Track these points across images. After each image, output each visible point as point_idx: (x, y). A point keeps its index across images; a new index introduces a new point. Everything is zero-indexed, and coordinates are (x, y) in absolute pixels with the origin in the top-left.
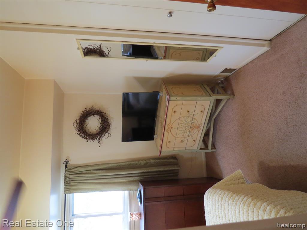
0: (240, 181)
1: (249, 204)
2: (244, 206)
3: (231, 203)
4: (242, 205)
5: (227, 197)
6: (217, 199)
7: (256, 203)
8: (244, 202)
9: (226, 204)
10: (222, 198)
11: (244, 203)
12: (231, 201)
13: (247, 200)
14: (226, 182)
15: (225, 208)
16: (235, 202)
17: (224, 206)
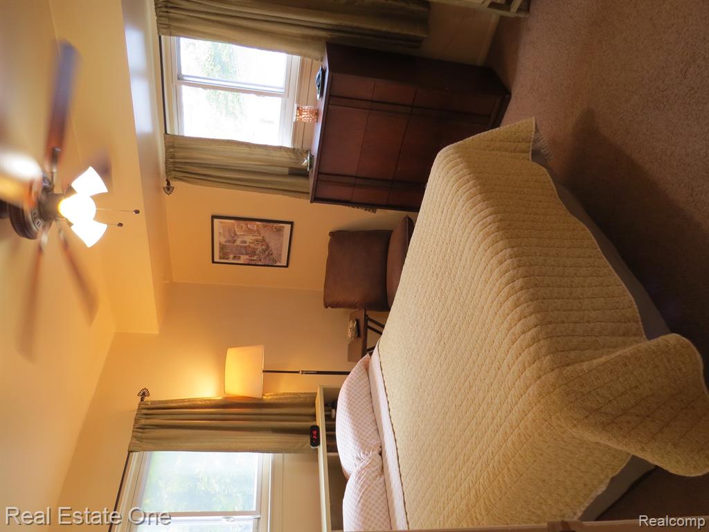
0: (519, 145)
1: (488, 234)
2: (480, 231)
3: (468, 208)
4: (478, 227)
5: (468, 192)
6: (450, 184)
7: (498, 239)
8: (483, 224)
9: (461, 203)
10: (460, 187)
11: (483, 227)
12: (468, 204)
13: (490, 224)
14: (492, 140)
15: (455, 208)
16: (472, 212)
17: (456, 204)
